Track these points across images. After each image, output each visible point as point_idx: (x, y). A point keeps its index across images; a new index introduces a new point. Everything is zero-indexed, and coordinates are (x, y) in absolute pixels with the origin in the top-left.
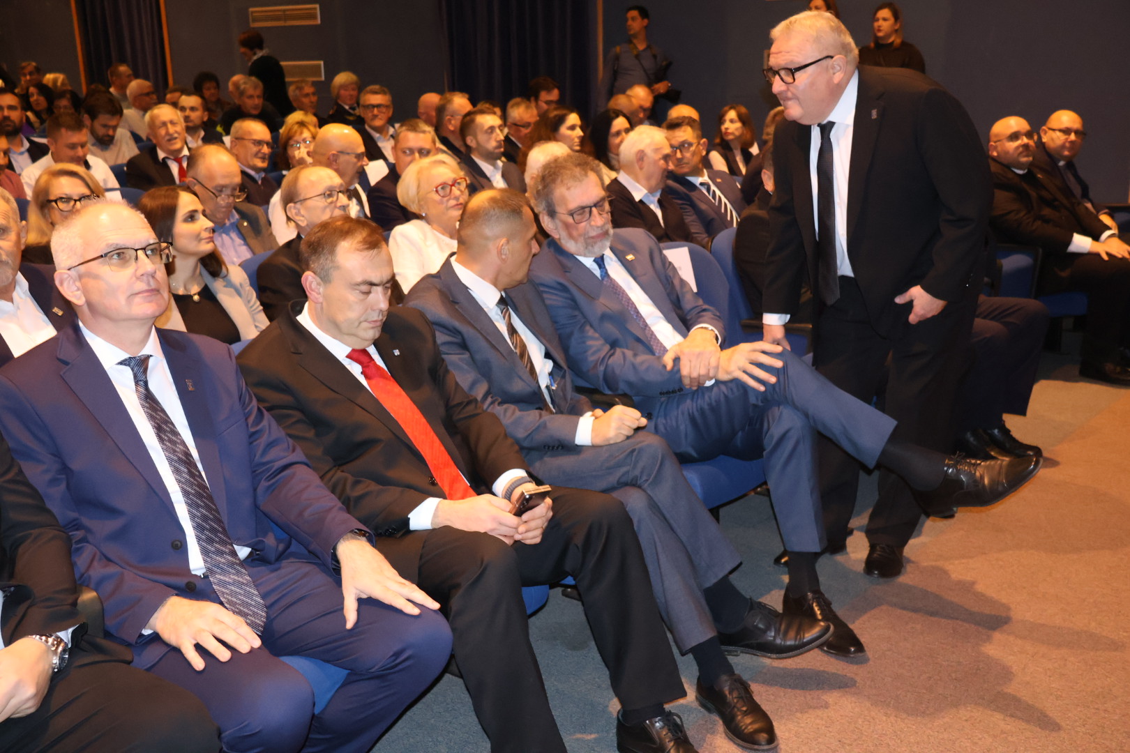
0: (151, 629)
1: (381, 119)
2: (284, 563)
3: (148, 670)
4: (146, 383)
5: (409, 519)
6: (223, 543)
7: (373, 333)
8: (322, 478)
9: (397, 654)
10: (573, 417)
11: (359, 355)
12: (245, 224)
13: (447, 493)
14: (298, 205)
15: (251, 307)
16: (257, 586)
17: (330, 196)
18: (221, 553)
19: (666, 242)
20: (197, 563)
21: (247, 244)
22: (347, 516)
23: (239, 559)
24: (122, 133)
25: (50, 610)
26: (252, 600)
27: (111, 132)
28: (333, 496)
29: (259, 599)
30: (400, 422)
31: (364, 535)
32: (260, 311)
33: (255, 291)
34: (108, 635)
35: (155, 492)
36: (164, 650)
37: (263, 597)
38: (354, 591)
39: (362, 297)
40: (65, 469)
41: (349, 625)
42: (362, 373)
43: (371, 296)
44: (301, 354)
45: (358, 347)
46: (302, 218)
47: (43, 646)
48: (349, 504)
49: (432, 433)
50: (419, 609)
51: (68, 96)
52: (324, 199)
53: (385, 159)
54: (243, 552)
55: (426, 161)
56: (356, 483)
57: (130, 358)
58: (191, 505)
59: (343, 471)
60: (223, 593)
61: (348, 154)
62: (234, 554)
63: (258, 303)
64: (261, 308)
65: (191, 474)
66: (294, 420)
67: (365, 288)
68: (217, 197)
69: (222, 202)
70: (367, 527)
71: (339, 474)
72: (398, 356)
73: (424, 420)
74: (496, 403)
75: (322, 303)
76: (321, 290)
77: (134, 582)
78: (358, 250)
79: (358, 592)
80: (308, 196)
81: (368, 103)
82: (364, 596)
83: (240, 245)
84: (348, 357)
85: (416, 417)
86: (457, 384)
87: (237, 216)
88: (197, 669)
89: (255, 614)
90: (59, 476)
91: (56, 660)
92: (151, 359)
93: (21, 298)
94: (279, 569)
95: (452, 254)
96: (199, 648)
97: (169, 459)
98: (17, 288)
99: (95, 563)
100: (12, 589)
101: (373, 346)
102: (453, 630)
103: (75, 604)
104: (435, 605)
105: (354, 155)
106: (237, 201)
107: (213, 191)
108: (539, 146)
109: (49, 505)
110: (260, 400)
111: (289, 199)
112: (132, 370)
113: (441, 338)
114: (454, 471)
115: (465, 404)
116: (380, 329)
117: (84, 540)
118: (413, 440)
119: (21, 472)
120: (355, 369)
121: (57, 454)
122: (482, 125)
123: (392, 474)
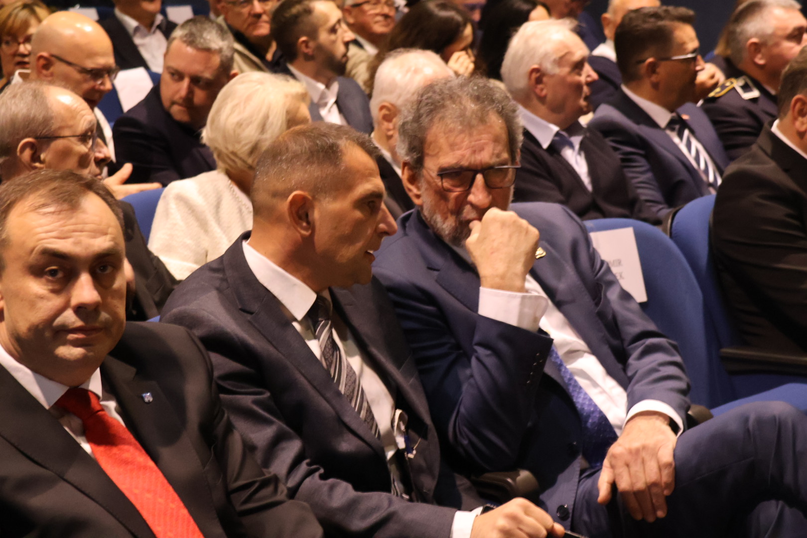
10: (446, 510)
19: (596, 218)
53: (147, 68)
73: (184, 511)
74: (317, 474)
85: (172, 506)
95: (246, 236)
108: (395, 57)
115: (257, 485)
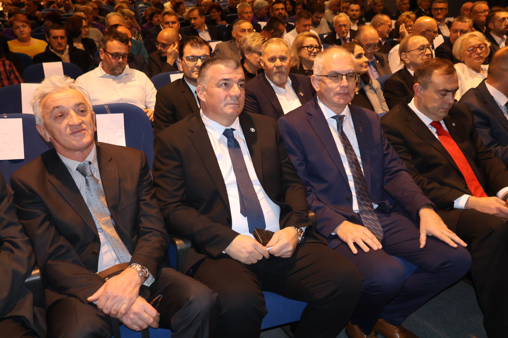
0: (335, 233)
1: (441, 15)
2: (393, 214)
3: (334, 249)
4: (342, 127)
5: (454, 202)
6: (368, 201)
7: (443, 115)
8: (413, 178)
9: (444, 264)
11: (435, 124)
12: (378, 62)
13: (473, 193)
14: (406, 54)
15: (380, 99)
16: (380, 222)
17: (422, 49)
18: (367, 206)
20: (356, 207)
21: (377, 71)
22: (425, 197)
23: (374, 209)
24: (323, 20)
25: (299, 217)
26: (378, 228)
27: (319, 20)
28: (418, 187)
29: (381, 228)
30: (453, 157)
31: (433, 207)
32: (384, 101)
33: (383, 91)
34: (318, 232)
35: (341, 174)
36: (339, 242)
37: (383, 227)
38: (425, 231)
39: (441, 97)
40: (306, 159)
41: (422, 246)
42: (436, 132)
43: (446, 97)
44: (408, 121)
45: (436, 120)
46: (407, 60)
47: (296, 232)
48: (426, 192)
49: (468, 164)
50: (457, 245)
51: (302, 4)
52: (419, 51)
54: (376, 206)
55: (466, 35)
56: (429, 183)
57: (336, 116)
58: (356, 183)
59: (423, 177)
60: (366, 223)
61: (431, 31)
62: (372, 206)
63: (384, 97)
64: (385, 100)
65: (357, 168)
66: (403, 150)
67: (443, 93)
68: (367, 49)
69: (369, 51)
70: (434, 203)
71: (421, 178)
72: (454, 126)
75: (421, 98)
76: (422, 92)
77: (329, 211)
78: (443, 74)
79: (427, 232)
80: (412, 49)
81: (436, 7)
82: (430, 235)
83: (374, 71)
84: (430, 124)
86: (482, 143)
87: (374, 58)
88: (354, 253)
89: (378, 234)
90: (303, 162)
91: (300, 238)
92: (345, 117)
93: (288, 87)
94: (389, 216)
95: (485, 79)
96: (355, 244)
97: (348, 161)
98: (287, 83)
99: (314, 202)
100: (284, 206)
101: (443, 121)
102: (472, 258)
103: (307, 216)
104: (465, 245)
105: (433, 32)
106: (376, 51)
107: (366, 46)
109: (298, 174)
110: (389, 140)
111: (403, 50)
112: (337, 121)
113: (477, 119)
114: (477, 183)
115: (485, 152)
116: (448, 112)
117: (310, 191)
118: (458, 166)
119: (289, 159)
120: (433, 130)
121: (304, 153)
122: (499, 17)
123: (447, 181)
